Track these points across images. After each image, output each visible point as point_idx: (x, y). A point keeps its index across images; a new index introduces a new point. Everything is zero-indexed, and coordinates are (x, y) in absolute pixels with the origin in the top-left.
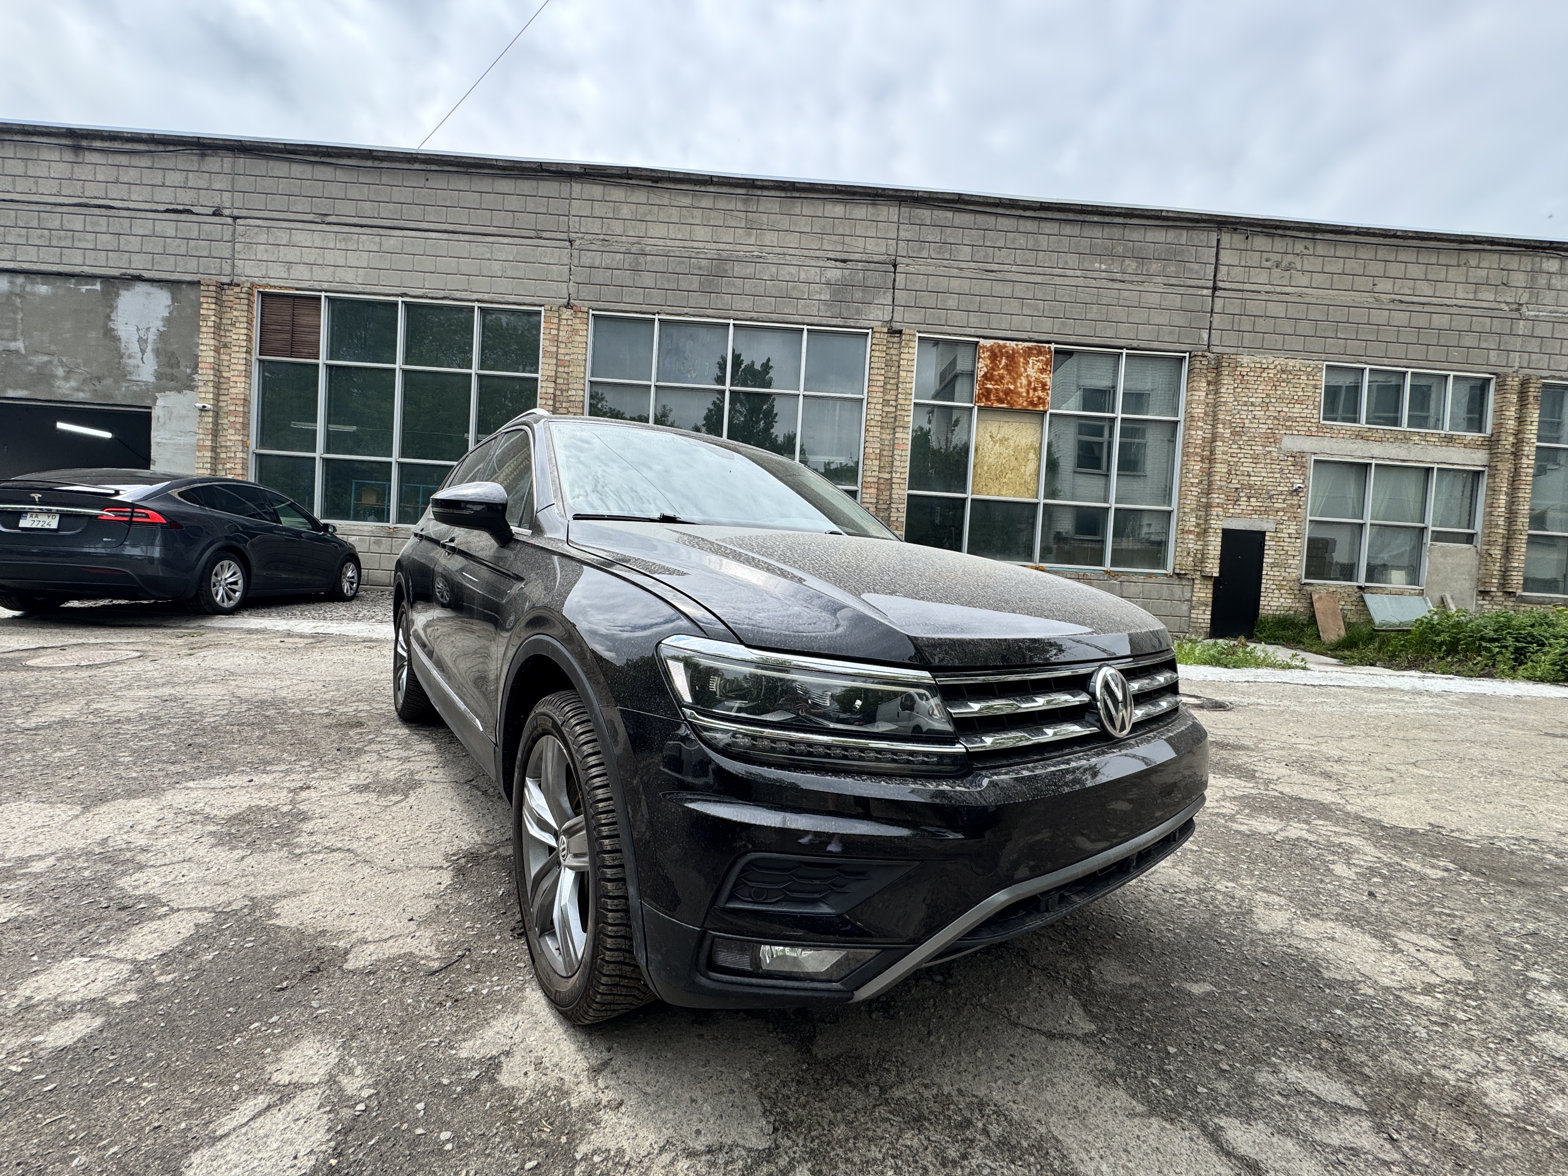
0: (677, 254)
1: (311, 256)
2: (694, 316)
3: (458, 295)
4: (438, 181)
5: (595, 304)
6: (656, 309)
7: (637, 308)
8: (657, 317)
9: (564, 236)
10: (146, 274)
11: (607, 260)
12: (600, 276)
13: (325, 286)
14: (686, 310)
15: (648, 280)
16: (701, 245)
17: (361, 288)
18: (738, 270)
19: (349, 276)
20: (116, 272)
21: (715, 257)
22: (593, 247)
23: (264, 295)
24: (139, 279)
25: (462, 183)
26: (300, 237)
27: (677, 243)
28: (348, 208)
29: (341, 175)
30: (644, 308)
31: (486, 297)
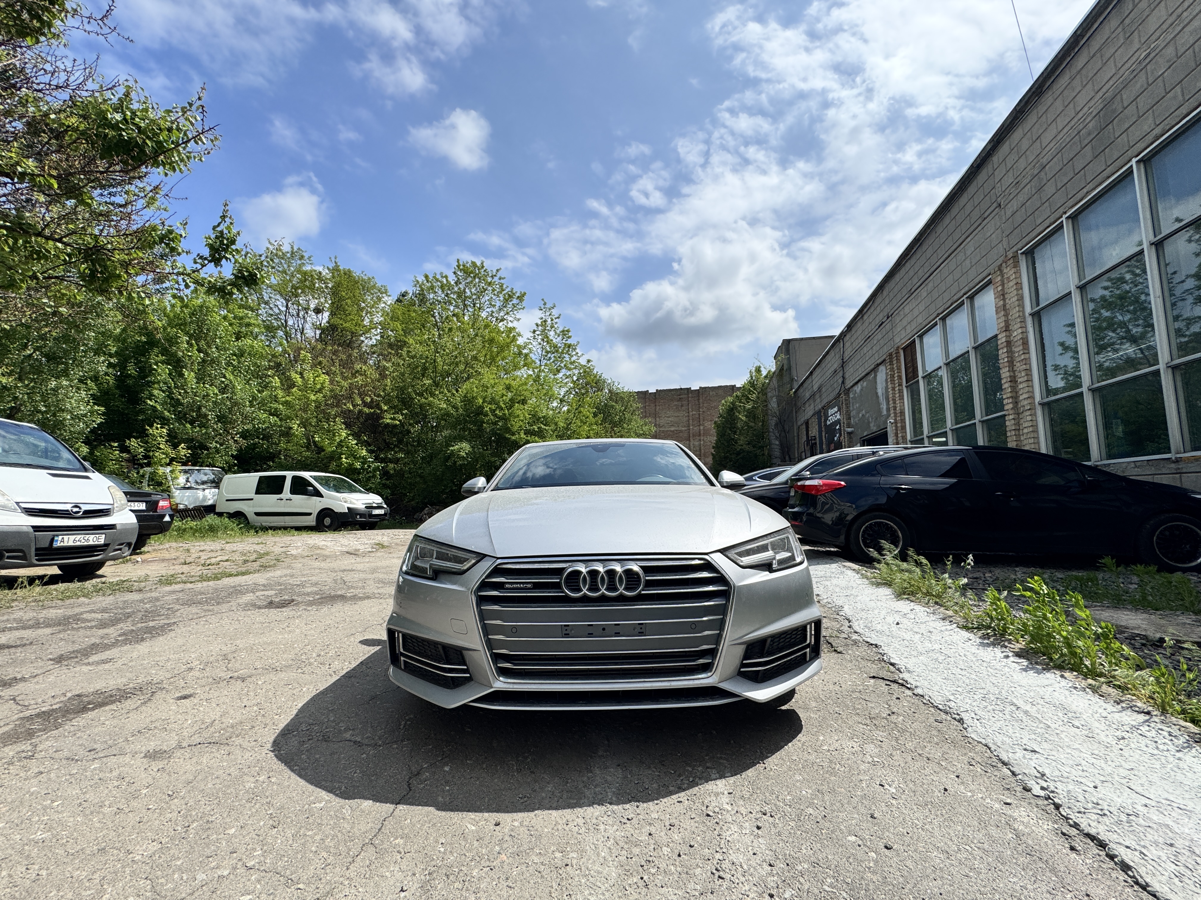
0: (1068, 140)
1: (909, 318)
2: (1094, 189)
3: (955, 298)
4: (939, 229)
5: (1020, 245)
6: (1061, 210)
7: (1047, 223)
8: (1064, 219)
9: (995, 205)
10: (879, 362)
11: (1021, 198)
12: (1018, 218)
13: (915, 331)
14: (1085, 190)
15: (1050, 189)
16: (1086, 109)
17: (924, 323)
18: (1127, 97)
19: (920, 320)
20: (873, 366)
21: (1101, 106)
22: (1011, 197)
23: (904, 349)
24: (878, 365)
25: (947, 220)
26: (907, 310)
27: (1065, 130)
28: (915, 280)
29: (912, 261)
30: (1052, 219)
31: (966, 289)
